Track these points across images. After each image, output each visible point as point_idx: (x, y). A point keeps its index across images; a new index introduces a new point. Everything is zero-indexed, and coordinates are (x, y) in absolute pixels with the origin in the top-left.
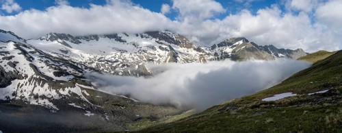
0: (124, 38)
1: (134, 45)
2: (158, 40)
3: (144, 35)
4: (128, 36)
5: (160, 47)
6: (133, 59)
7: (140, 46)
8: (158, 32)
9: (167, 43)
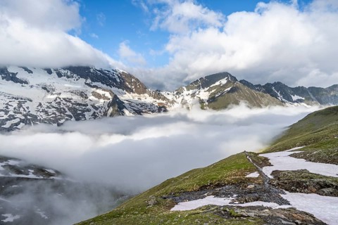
0: (22, 75)
1: (44, 88)
2: (89, 81)
3: (63, 71)
4: (30, 72)
5: (94, 94)
6: (46, 113)
7: (57, 92)
8: (88, 68)
9: (105, 86)
